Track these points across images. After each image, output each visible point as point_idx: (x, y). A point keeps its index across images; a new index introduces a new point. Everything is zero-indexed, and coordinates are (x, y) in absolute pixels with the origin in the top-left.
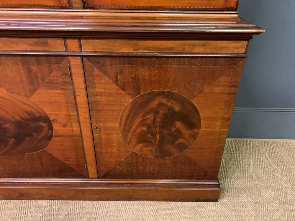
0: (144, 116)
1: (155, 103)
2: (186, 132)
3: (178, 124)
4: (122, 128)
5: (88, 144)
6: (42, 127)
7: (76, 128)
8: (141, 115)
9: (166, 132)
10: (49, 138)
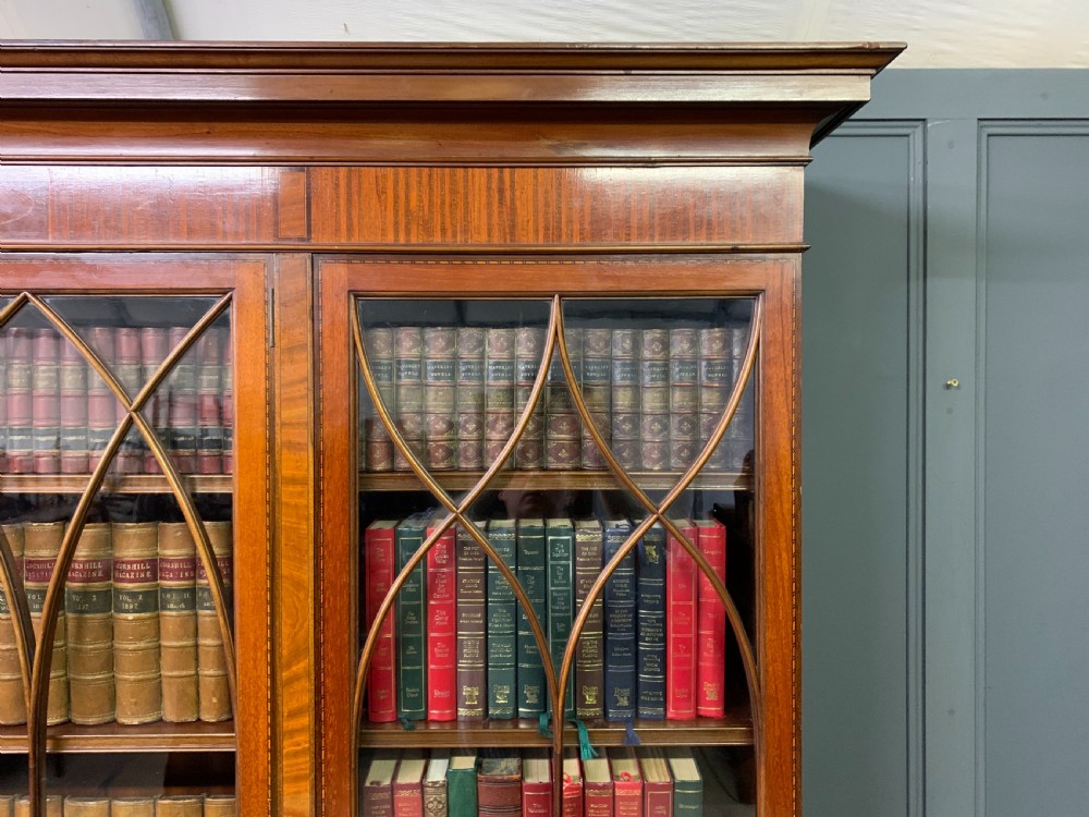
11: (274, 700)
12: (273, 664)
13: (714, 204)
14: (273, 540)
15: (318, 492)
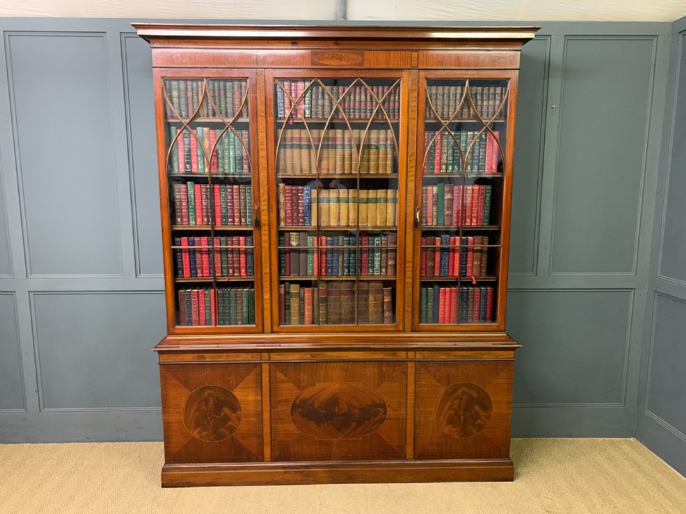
0: (453, 401)
1: (460, 391)
2: (482, 413)
3: (477, 407)
4: (437, 411)
5: (410, 425)
6: (379, 412)
7: (403, 412)
8: (450, 401)
9: (468, 414)
10: (382, 421)
11: (407, 165)
12: (407, 157)
13: (501, 60)
14: (408, 131)
15: (418, 121)
